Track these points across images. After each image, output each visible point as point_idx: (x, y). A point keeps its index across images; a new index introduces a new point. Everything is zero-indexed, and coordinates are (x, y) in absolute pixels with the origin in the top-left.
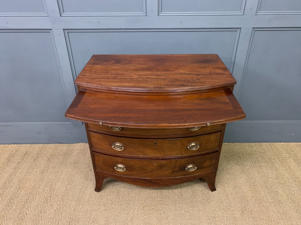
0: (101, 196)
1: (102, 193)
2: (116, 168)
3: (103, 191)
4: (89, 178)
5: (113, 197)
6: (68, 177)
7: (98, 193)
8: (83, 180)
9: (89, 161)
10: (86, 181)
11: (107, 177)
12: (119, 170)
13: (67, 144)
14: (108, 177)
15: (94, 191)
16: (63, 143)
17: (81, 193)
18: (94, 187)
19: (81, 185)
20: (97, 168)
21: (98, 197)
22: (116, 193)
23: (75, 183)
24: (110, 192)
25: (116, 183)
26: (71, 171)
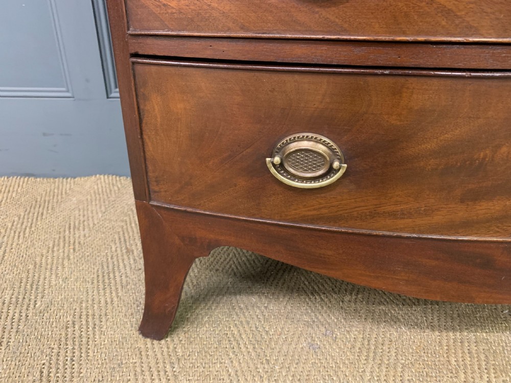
0: (174, 359)
1: (176, 343)
2: (281, 167)
3: (182, 336)
4: (118, 279)
5: (236, 364)
6: (24, 275)
7: (155, 342)
8: (89, 285)
9: (123, 224)
10: (102, 292)
11: (207, 248)
12: (294, 177)
13: (52, 180)
14: (217, 244)
15: (136, 334)
16: (36, 176)
17: (70, 342)
18: (139, 317)
19: (76, 306)
20: (154, 187)
21: (153, 364)
22: (250, 347)
23: (47, 299)
24: (220, 341)
25: (243, 300)
26: (45, 252)
